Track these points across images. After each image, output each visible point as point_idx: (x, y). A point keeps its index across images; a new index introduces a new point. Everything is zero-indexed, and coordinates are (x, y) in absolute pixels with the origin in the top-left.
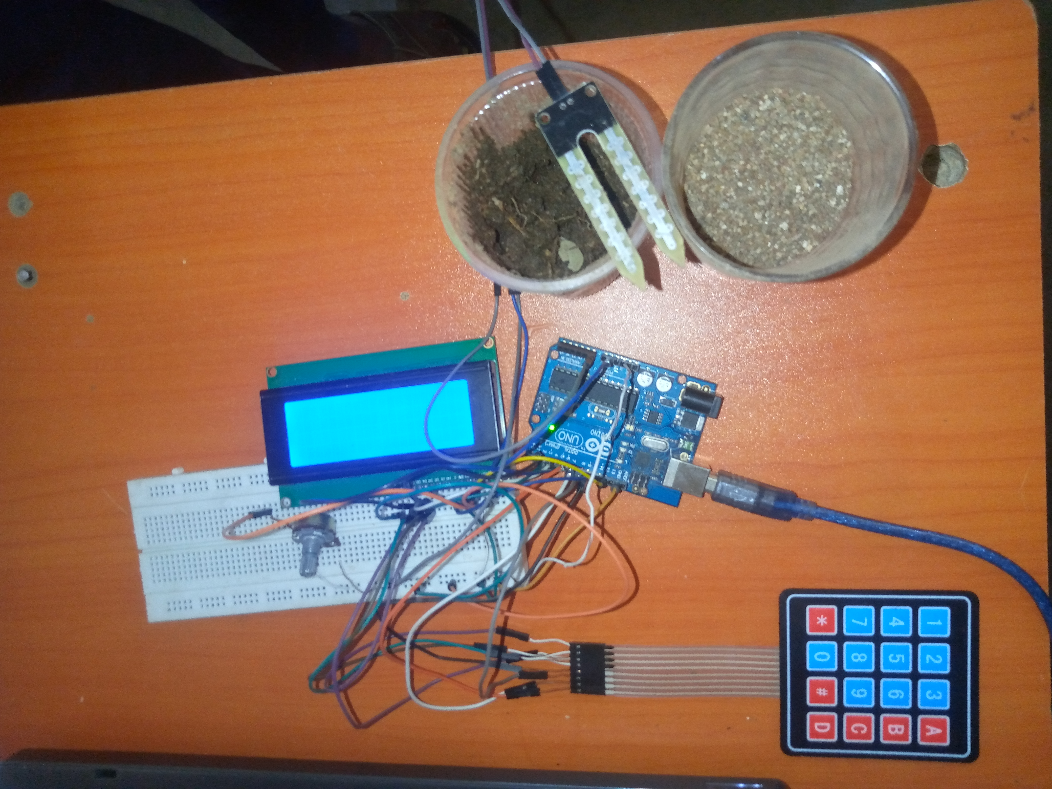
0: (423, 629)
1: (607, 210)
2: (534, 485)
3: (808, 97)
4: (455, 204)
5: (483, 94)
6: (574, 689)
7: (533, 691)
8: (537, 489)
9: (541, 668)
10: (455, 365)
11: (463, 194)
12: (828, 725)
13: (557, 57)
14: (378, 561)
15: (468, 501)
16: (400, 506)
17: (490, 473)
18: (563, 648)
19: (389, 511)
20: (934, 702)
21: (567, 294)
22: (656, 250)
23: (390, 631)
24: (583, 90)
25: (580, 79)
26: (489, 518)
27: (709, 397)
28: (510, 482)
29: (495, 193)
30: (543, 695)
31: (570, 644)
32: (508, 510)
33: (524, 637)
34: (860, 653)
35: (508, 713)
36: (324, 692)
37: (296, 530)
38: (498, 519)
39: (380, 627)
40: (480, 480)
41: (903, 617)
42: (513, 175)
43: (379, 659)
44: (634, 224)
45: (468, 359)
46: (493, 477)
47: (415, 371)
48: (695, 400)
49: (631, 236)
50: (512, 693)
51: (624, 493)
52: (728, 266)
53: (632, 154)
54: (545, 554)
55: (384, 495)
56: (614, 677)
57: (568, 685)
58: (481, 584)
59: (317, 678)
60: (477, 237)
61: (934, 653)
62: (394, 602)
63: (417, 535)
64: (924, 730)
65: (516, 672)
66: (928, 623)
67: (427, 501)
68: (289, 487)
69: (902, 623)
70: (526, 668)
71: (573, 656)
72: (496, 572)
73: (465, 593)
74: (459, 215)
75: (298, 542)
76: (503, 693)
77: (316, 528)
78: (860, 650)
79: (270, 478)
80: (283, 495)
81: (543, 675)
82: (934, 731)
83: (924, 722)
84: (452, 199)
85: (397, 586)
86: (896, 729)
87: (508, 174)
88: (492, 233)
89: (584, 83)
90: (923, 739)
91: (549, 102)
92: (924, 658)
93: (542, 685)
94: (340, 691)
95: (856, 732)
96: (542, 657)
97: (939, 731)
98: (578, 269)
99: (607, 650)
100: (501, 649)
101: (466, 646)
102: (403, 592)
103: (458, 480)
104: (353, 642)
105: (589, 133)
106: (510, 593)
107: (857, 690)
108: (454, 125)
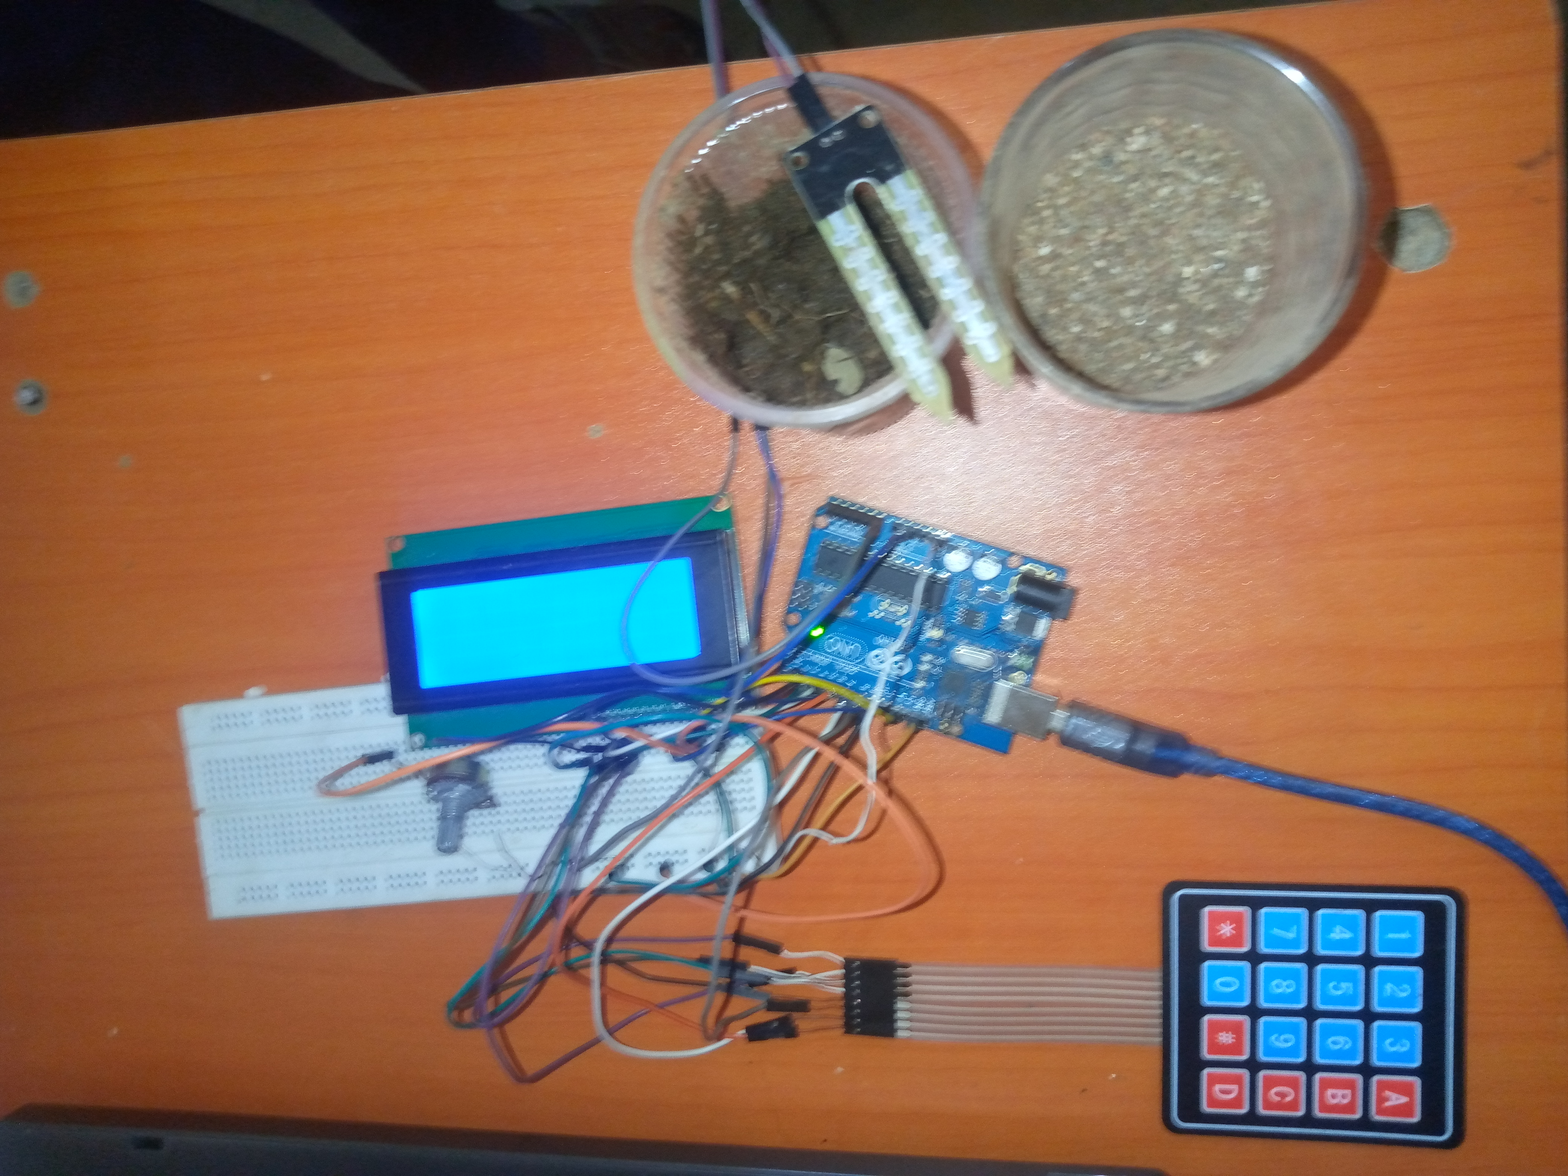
0: (622, 934)
1: (893, 301)
2: (788, 720)
3: (1204, 132)
4: (661, 291)
5: (707, 123)
6: (849, 1028)
7: (787, 1030)
8: (791, 724)
9: (800, 995)
10: (667, 538)
11: (676, 277)
12: (1235, 1087)
13: (819, 69)
14: (552, 832)
15: (690, 741)
16: (586, 749)
17: (719, 701)
18: (832, 966)
19: (570, 757)
20: (1397, 1056)
21: (839, 428)
22: (969, 364)
23: (569, 935)
24: (855, 118)
25: (854, 101)
26: (718, 769)
27: (1054, 588)
28: (750, 714)
29: (726, 276)
30: (802, 1037)
31: (845, 959)
32: (745, 758)
33: (774, 949)
34: (1285, 980)
35: (751, 1062)
36: (471, 1026)
37: (431, 782)
38: (732, 770)
39: (555, 929)
40: (706, 711)
41: (1350, 925)
42: (755, 247)
43: (553, 980)
44: (936, 321)
45: (692, 526)
46: (723, 707)
47: (609, 544)
48: (1034, 592)
49: (930, 340)
50: (756, 1033)
51: (925, 734)
52: (1077, 388)
53: (931, 216)
54: (803, 824)
55: (558, 732)
56: (910, 1010)
57: (841, 1022)
58: (708, 866)
59: (460, 1005)
60: (698, 341)
61: (1398, 981)
62: (575, 894)
63: (611, 793)
64: (1381, 1100)
65: (760, 1002)
66: (1391, 936)
67: (625, 742)
68: (423, 718)
69: (1348, 935)
70: (778, 995)
71: (848, 978)
72: (731, 848)
73: (681, 882)
74: (671, 308)
75: (435, 799)
76: (742, 1032)
77: (463, 779)
78: (1285, 975)
79: (394, 703)
80: (413, 729)
81: (802, 1006)
82: (1396, 1099)
83: (1382, 1086)
84: (659, 282)
85: (580, 869)
86: (1338, 1096)
87: (747, 246)
88: (721, 336)
89: (858, 108)
90: (1380, 1111)
91: (806, 135)
92: (1381, 990)
93: (801, 1021)
94: (495, 1026)
95: (1278, 1099)
96: (801, 979)
97: (1404, 1100)
98: (851, 391)
99: (900, 970)
100: (733, 966)
101: (687, 961)
102: (589, 877)
103: (672, 711)
104: (512, 954)
105: (863, 183)
106: (748, 883)
107: (1280, 1035)
108: (661, 172)
